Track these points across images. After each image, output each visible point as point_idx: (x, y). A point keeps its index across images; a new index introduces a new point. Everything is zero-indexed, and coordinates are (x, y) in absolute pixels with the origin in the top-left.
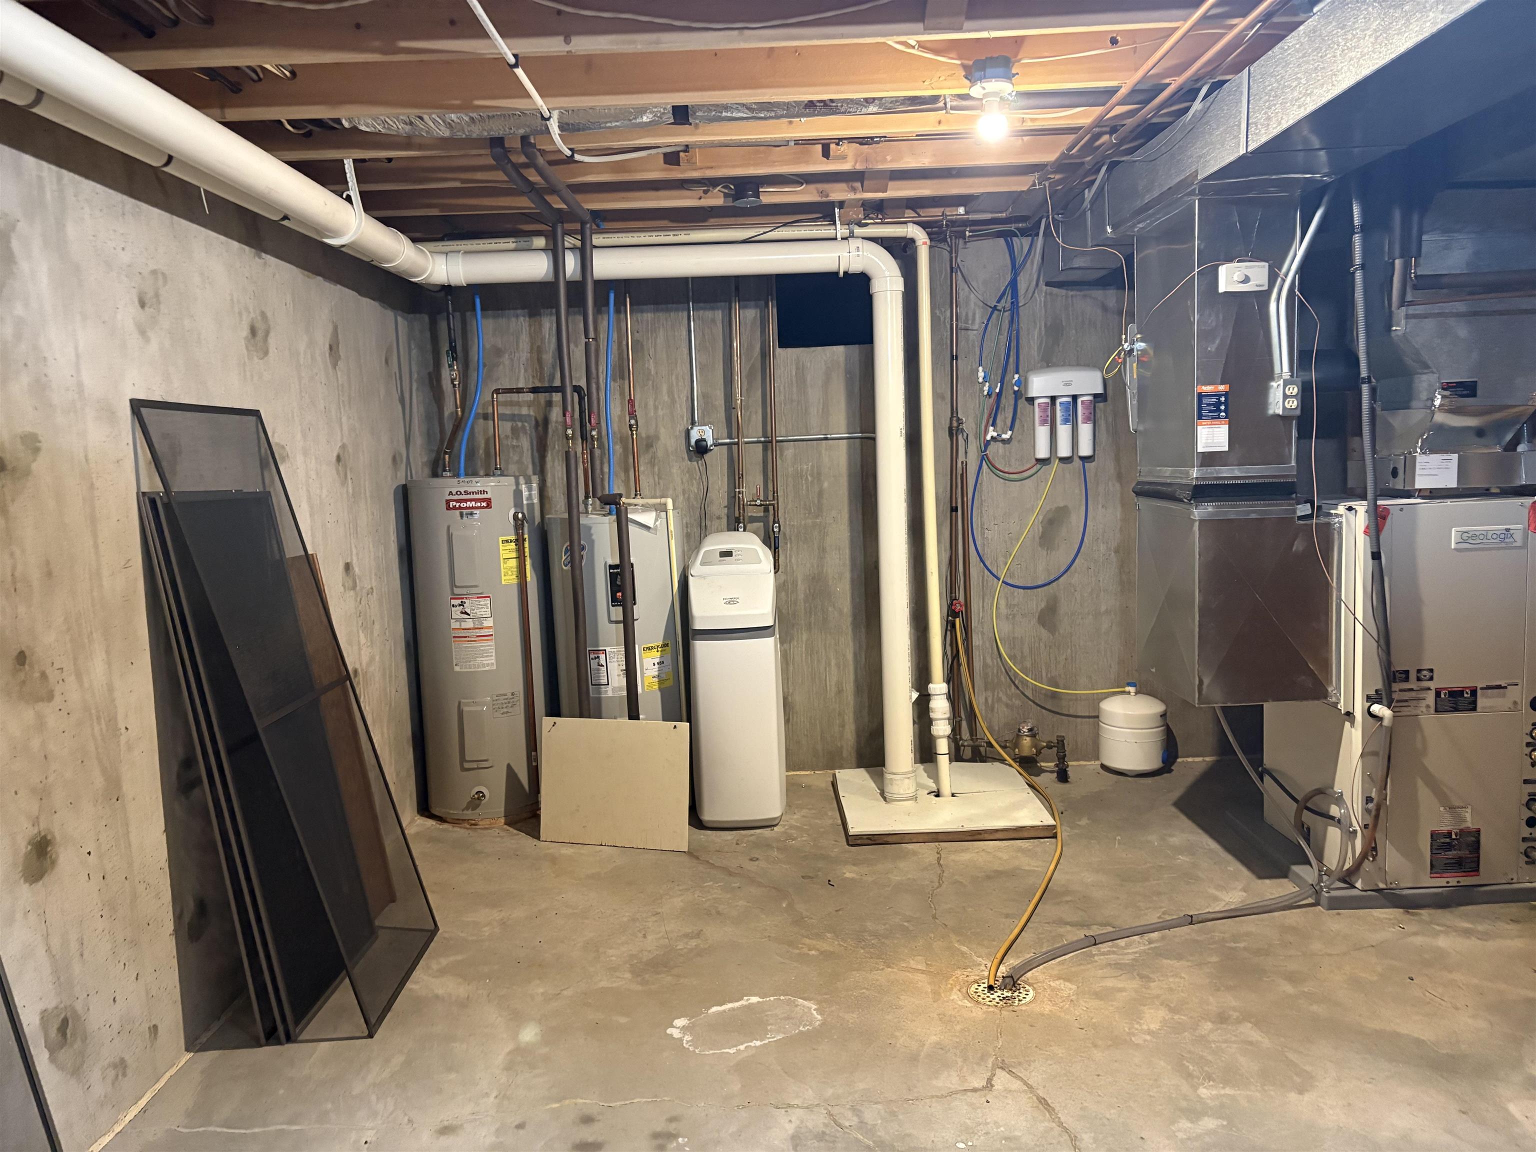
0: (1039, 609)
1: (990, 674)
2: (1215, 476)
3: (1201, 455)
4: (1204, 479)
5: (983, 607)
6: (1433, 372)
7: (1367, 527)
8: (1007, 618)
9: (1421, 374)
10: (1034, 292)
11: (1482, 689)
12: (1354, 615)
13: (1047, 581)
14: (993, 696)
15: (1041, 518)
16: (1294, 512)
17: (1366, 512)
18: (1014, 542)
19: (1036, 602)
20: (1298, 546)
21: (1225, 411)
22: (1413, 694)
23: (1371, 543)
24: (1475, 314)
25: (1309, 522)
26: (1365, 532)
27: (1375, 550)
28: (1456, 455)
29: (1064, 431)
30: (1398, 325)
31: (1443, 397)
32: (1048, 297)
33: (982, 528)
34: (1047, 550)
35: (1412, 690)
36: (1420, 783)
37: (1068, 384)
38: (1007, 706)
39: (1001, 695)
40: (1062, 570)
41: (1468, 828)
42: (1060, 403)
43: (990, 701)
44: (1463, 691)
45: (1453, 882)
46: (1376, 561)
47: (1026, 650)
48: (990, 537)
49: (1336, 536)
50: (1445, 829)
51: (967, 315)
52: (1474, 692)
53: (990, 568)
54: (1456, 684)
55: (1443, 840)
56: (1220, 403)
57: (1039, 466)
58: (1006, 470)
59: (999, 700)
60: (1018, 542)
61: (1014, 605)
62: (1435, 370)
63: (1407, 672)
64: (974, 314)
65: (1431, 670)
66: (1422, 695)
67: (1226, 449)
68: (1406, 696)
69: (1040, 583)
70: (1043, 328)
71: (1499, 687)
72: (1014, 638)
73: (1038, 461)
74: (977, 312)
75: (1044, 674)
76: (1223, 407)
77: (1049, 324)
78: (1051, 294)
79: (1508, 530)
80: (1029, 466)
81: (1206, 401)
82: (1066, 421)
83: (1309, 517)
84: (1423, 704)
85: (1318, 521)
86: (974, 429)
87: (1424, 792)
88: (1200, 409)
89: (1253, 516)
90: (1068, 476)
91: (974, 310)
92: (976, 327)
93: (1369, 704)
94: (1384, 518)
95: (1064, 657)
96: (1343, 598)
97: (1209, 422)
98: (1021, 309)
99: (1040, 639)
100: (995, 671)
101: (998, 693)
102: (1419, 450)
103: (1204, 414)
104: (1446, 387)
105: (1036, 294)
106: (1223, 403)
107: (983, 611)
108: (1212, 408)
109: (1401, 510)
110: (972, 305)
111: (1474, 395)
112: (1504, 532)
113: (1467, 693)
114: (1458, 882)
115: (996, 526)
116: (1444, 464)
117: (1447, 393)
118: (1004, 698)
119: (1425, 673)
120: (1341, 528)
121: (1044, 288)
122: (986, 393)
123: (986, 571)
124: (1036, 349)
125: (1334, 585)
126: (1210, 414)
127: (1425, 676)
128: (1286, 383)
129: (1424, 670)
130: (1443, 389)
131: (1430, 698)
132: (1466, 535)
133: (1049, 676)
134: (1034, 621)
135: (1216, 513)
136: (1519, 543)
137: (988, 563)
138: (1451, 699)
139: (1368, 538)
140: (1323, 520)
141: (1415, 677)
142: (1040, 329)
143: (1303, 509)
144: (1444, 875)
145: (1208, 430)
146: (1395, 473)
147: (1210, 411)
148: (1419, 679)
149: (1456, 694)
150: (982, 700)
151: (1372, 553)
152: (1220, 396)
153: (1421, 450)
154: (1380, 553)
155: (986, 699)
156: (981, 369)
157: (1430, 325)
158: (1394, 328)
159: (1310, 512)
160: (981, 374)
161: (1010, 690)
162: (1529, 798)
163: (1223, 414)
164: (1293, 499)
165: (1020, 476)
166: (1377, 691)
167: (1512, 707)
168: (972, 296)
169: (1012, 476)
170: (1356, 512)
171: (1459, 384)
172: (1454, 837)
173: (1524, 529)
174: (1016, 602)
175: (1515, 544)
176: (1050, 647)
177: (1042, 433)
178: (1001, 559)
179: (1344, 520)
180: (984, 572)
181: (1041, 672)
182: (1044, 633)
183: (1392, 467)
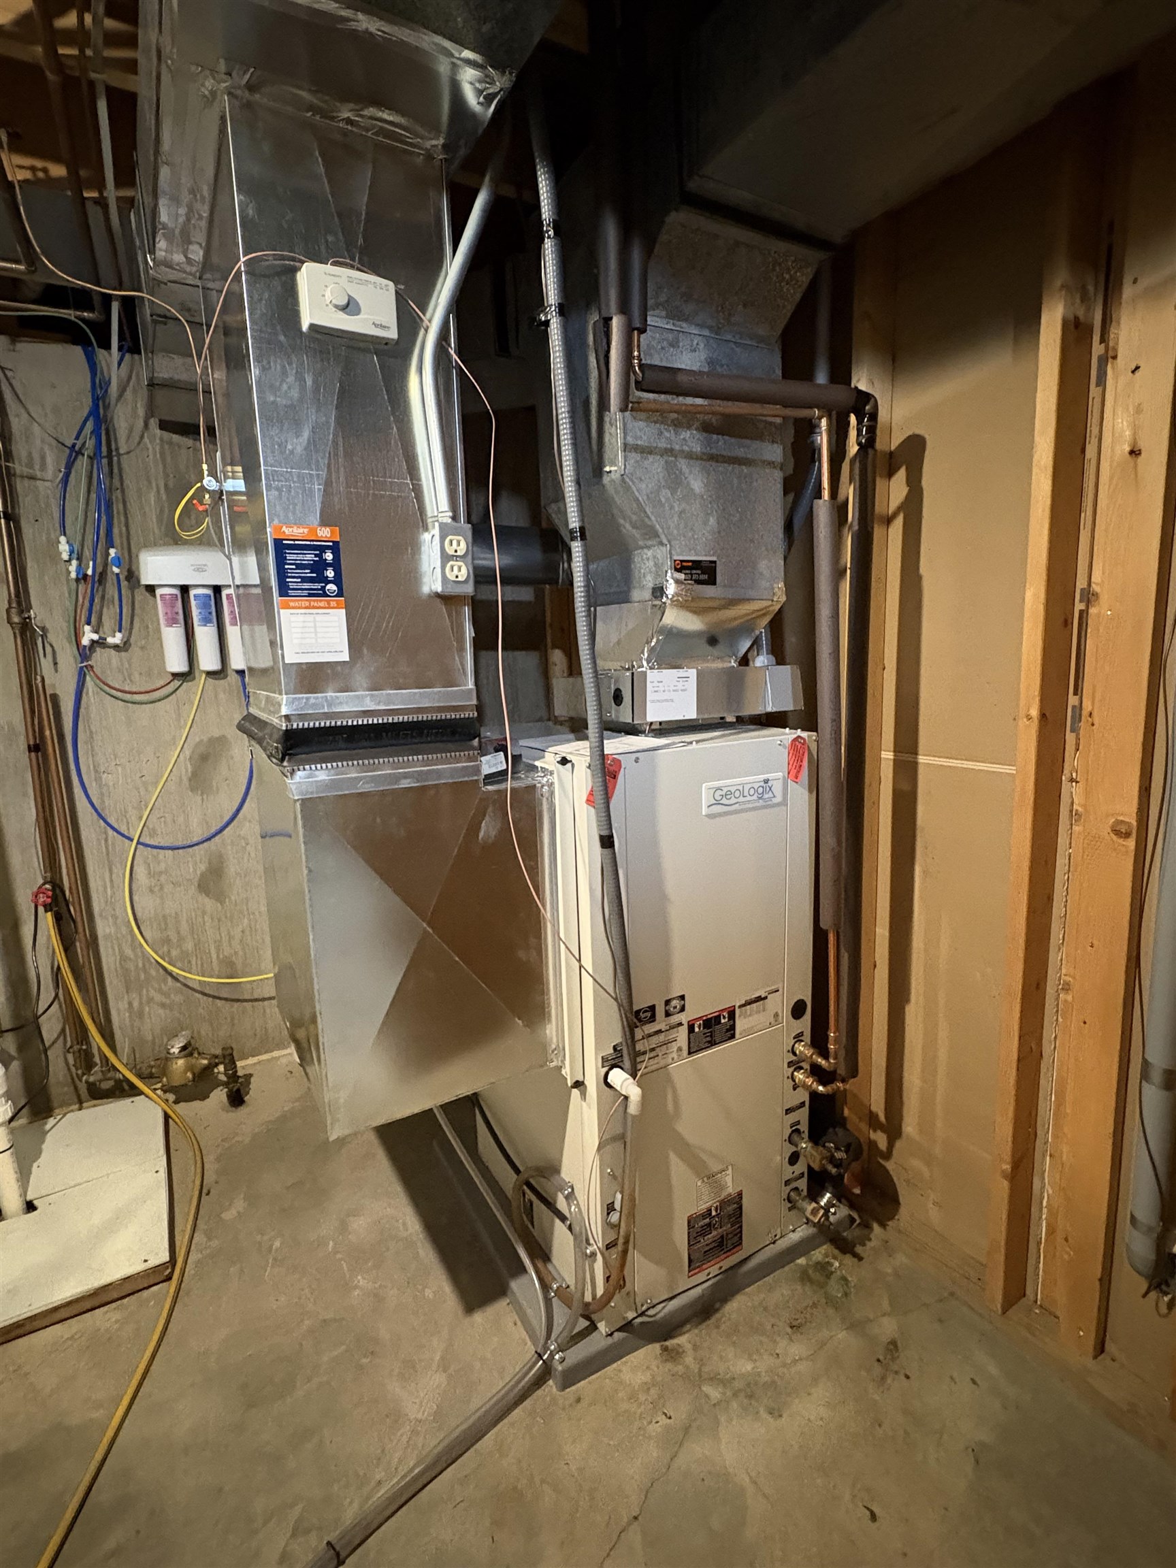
0: (198, 873)
1: (133, 969)
2: (326, 710)
3: (294, 670)
4: (302, 717)
5: (111, 881)
6: (661, 544)
7: (591, 794)
8: (151, 891)
9: (642, 548)
10: (142, 437)
11: (740, 1007)
12: (579, 961)
13: (206, 835)
14: (141, 999)
15: (187, 752)
16: (477, 770)
17: (589, 767)
18: (150, 788)
19: (194, 864)
20: (488, 829)
21: (338, 581)
22: (662, 1037)
23: (598, 821)
24: (713, 458)
25: (501, 786)
26: (589, 801)
27: (605, 833)
28: (694, 671)
29: (205, 636)
30: (613, 464)
31: (677, 581)
32: (166, 447)
33: (96, 771)
34: (202, 794)
35: (660, 1031)
36: (673, 1158)
37: (200, 569)
38: (163, 1005)
39: (152, 993)
40: (227, 818)
41: (730, 1195)
42: (195, 596)
43: (136, 1004)
44: (719, 1016)
45: (714, 1270)
46: (607, 851)
47: (184, 927)
48: (111, 784)
49: (545, 807)
50: (703, 1207)
51: (30, 455)
52: (732, 1014)
53: (116, 826)
54: (709, 1010)
55: (701, 1223)
56: (324, 565)
57: (177, 683)
58: (127, 689)
59: (150, 1000)
60: (156, 788)
61: (161, 873)
62: (665, 541)
63: (652, 1008)
64: (43, 458)
65: (682, 997)
66: (672, 1035)
67: (345, 657)
68: (654, 1041)
69: (195, 840)
70: (162, 491)
71: (759, 999)
72: (164, 916)
73: (175, 676)
74: (48, 453)
75: (214, 956)
76: (330, 573)
77: (171, 484)
78: (170, 443)
79: (766, 781)
80: (162, 683)
81: (294, 557)
82: (206, 621)
83: (500, 776)
84: (674, 1046)
85: (517, 784)
86: (65, 628)
87: (678, 1169)
88: (282, 574)
89: (405, 784)
90: (222, 696)
91: (42, 449)
92: (49, 474)
93: (606, 1069)
94: (614, 777)
95: (240, 929)
96: (562, 936)
97: (305, 601)
98: (124, 459)
99: (204, 913)
100: (140, 965)
101: (147, 991)
102: (645, 663)
103: (292, 586)
104: (680, 567)
105: (146, 440)
106: (330, 565)
107: (112, 887)
108: (307, 573)
109: (637, 760)
110: (38, 442)
111: (712, 581)
112: (762, 784)
113: (724, 1018)
114: (721, 1268)
115: (120, 769)
116: (680, 686)
117: (681, 576)
118: (158, 998)
119: (674, 1003)
120: (552, 793)
121: (158, 432)
122: (73, 575)
123: (110, 832)
124: (155, 520)
125: (548, 915)
126: (306, 586)
127: (675, 1007)
128: (445, 532)
129: (674, 999)
130: (677, 570)
131: (682, 1035)
132: (719, 792)
133: (221, 956)
134: (193, 890)
135: (333, 784)
136: (778, 799)
137: (112, 821)
138: (706, 1031)
139: (592, 810)
140: (524, 781)
141: (663, 1013)
142: (158, 491)
143: (492, 763)
144: (704, 1267)
145: (301, 618)
146: (618, 698)
147: (304, 580)
148: (668, 1014)
149: (710, 1023)
150: (123, 1005)
151: (602, 838)
152: (322, 549)
153: (648, 663)
154: (611, 836)
155: (130, 1004)
156: (63, 539)
157: (656, 465)
158: (607, 469)
159: (505, 767)
160: (64, 547)
161: (166, 984)
162: (790, 1130)
163: (331, 587)
164: (473, 748)
165: (152, 697)
166: (615, 1048)
167: (772, 1020)
168: (36, 428)
169: (137, 698)
170: (573, 765)
171: (696, 564)
172: (714, 1213)
173: (784, 777)
174: (163, 866)
175: (775, 801)
176: (219, 920)
177: (172, 638)
178: (132, 814)
179: (555, 779)
180: (106, 833)
181: (210, 952)
182: (209, 904)
183: (613, 688)
